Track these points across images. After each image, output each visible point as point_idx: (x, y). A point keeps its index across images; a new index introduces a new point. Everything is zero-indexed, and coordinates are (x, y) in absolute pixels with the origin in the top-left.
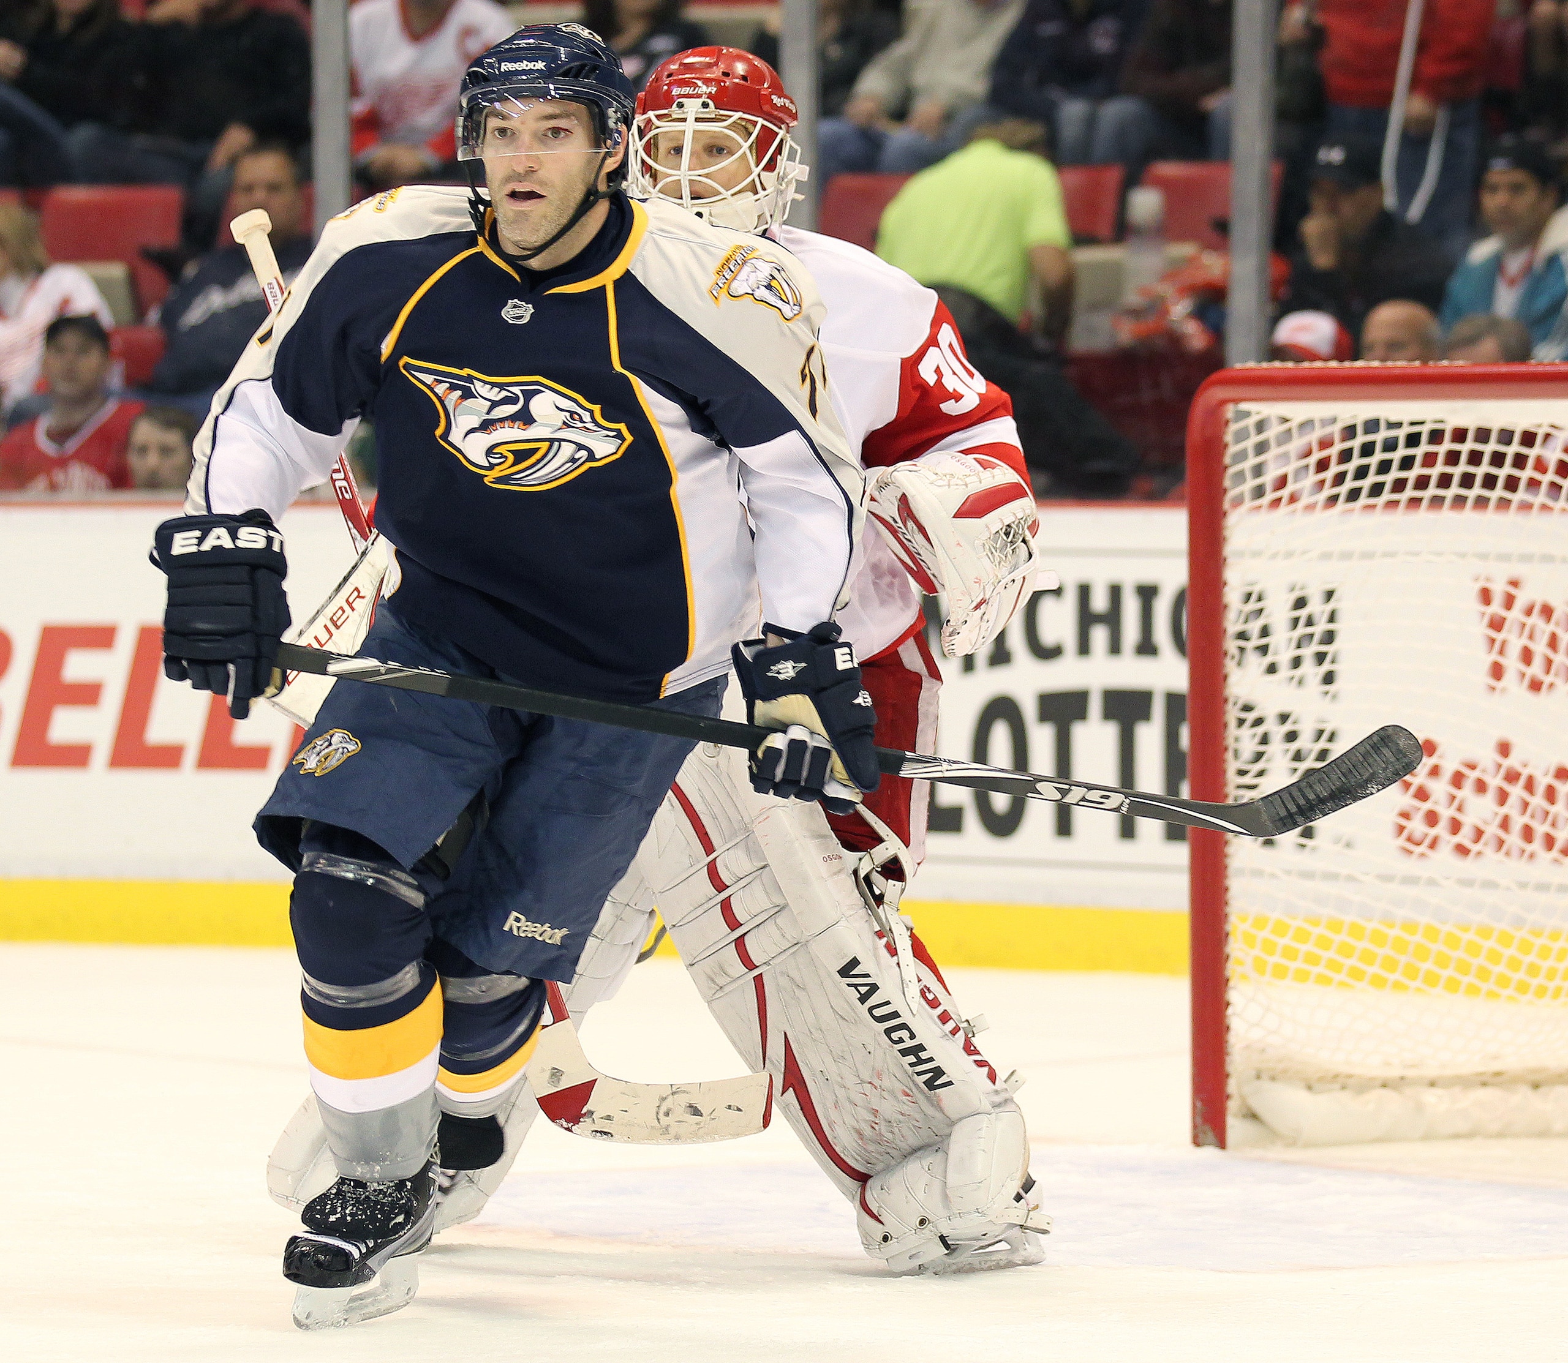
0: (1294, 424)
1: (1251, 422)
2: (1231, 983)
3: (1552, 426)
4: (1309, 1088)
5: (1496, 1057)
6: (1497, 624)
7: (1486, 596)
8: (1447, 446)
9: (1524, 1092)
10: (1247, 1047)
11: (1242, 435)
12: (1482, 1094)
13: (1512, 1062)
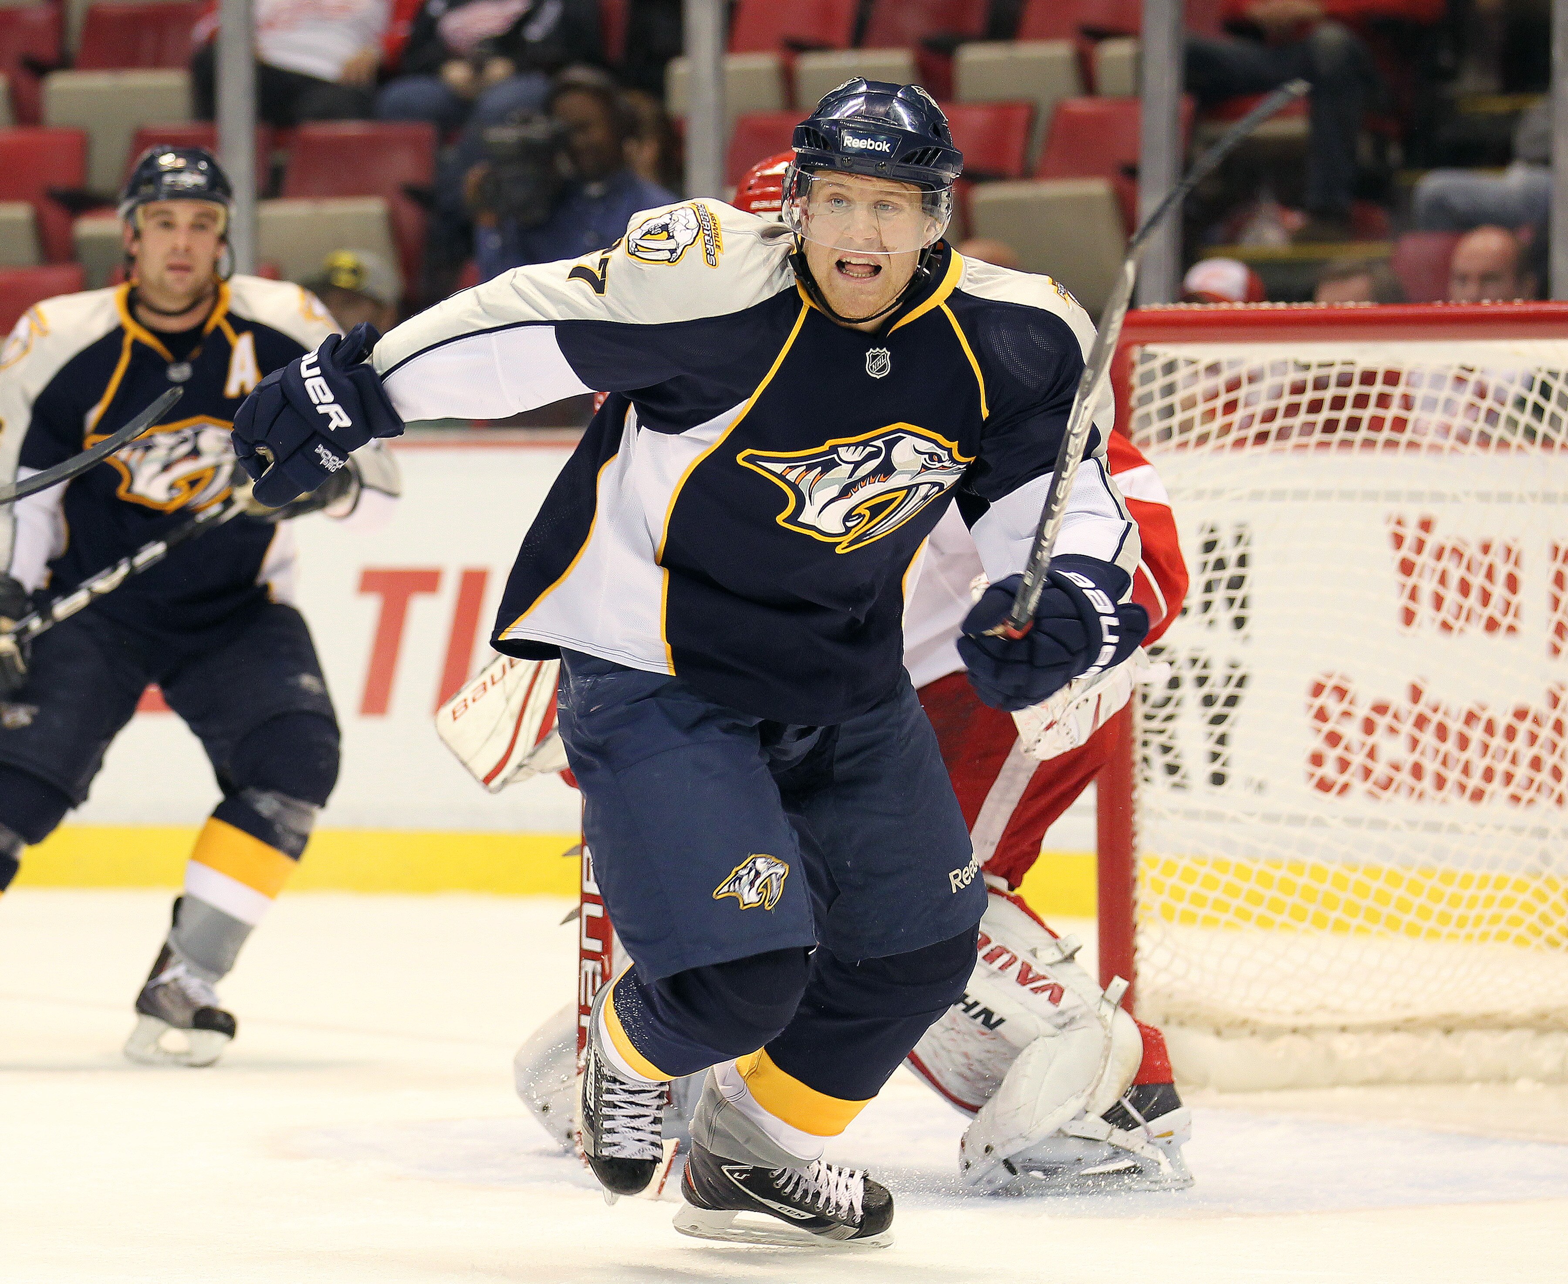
0: (1201, 366)
1: (1157, 365)
2: (1139, 928)
3: (1464, 368)
4: (1218, 1033)
5: (1408, 1006)
6: (1407, 568)
7: (1399, 541)
8: (1356, 388)
9: (1435, 1036)
10: (1155, 993)
11: (1148, 378)
12: (1392, 1040)
13: (1424, 1008)
